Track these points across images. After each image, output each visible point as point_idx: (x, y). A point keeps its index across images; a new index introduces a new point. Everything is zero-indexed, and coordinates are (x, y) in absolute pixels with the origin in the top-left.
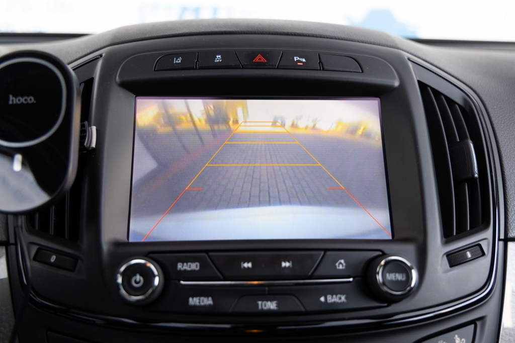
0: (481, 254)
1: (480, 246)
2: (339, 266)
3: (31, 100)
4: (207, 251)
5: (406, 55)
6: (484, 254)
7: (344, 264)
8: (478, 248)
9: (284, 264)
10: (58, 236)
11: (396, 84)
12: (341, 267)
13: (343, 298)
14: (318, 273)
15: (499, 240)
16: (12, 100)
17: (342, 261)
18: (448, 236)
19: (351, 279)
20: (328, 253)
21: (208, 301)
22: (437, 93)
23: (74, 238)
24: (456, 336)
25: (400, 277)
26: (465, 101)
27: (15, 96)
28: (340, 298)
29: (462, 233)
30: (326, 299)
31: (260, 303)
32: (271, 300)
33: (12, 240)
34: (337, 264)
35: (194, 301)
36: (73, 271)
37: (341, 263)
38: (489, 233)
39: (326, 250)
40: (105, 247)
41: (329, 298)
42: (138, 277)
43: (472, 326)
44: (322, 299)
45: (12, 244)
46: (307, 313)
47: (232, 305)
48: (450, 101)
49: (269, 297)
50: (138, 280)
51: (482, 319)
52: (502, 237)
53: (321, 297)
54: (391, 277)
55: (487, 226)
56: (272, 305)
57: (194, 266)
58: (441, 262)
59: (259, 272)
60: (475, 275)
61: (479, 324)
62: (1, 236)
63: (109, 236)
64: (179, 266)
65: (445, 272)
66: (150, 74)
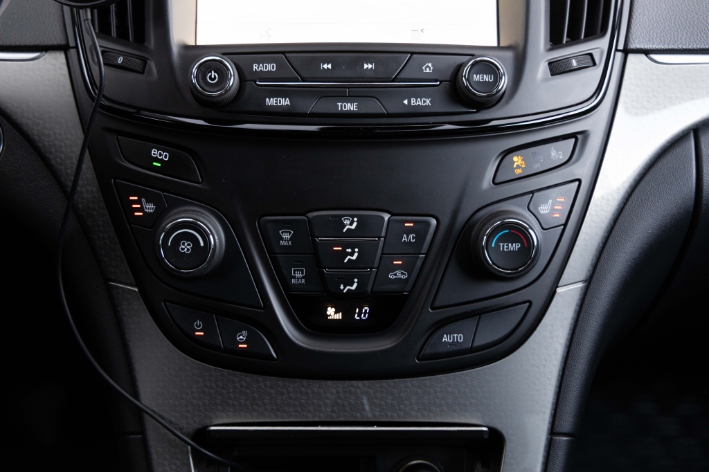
0: (591, 64)
1: (591, 55)
2: (426, 70)
4: (284, 53)
6: (594, 64)
7: (432, 68)
8: (589, 57)
9: (366, 66)
10: (122, 36)
12: (428, 70)
13: (428, 102)
14: (402, 76)
15: (617, 50)
17: (430, 65)
18: (555, 41)
19: (438, 83)
20: (415, 56)
21: (285, 102)
23: (140, 39)
24: (553, 148)
25: (487, 78)
28: (425, 102)
29: (574, 39)
30: (409, 102)
31: (340, 104)
32: (351, 102)
33: (72, 44)
34: (424, 68)
35: (271, 102)
36: (143, 73)
37: (428, 66)
38: (603, 43)
39: (412, 53)
40: (175, 49)
41: (413, 101)
42: (213, 74)
43: (573, 140)
44: (406, 102)
45: (73, 48)
46: (390, 115)
47: (311, 106)
49: (351, 98)
50: (213, 77)
51: (584, 133)
52: (621, 47)
53: (405, 100)
54: (477, 78)
55: (603, 34)
56: (352, 107)
57: (271, 67)
58: (542, 69)
59: (339, 74)
60: (580, 86)
61: (579, 138)
62: (59, 40)
63: (181, 33)
64: (255, 67)
65: (545, 80)
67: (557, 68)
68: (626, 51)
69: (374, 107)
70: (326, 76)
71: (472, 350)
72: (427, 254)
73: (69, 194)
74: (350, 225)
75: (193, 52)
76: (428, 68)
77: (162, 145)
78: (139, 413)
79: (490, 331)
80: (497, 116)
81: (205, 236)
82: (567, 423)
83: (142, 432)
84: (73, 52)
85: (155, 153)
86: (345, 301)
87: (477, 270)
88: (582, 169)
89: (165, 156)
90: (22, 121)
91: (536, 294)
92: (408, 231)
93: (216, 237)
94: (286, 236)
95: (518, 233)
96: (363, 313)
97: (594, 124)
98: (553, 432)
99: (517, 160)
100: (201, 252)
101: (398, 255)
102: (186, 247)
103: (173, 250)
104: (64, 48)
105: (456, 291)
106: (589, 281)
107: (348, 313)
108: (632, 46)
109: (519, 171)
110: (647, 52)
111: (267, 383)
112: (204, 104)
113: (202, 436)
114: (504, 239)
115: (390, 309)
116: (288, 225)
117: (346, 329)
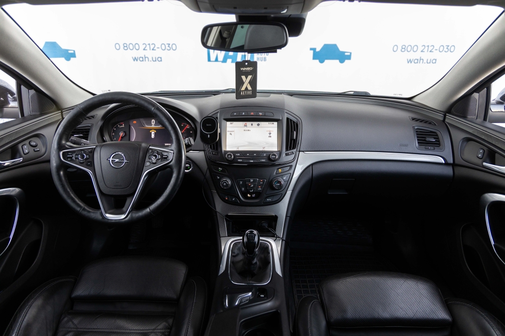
1: (293, 152)
3: (210, 125)
4: (241, 152)
5: (285, 111)
6: (293, 154)
9: (255, 154)
10: (214, 149)
11: (281, 118)
14: (260, 156)
16: (207, 125)
18: (287, 149)
19: (266, 157)
20: (263, 153)
21: (241, 160)
22: (291, 120)
23: (217, 149)
24: (286, 168)
26: (297, 122)
27: (208, 124)
28: (264, 160)
29: (290, 149)
31: (250, 161)
35: (239, 160)
36: (218, 155)
38: (295, 150)
40: (223, 151)
46: (258, 163)
47: (246, 161)
48: (294, 122)
49: (252, 160)
50: (229, 156)
51: (292, 166)
53: (261, 160)
54: (273, 156)
55: (296, 148)
56: (252, 161)
57: (239, 155)
58: (284, 155)
59: (251, 156)
60: (291, 157)
61: (291, 166)
62: (203, 149)
63: (223, 149)
64: (236, 154)
65: (285, 157)
66: (229, 117)
67: (287, 155)
68: (299, 151)
69: (256, 161)
70: (248, 156)
71: (272, 202)
72: (265, 186)
73: (205, 176)
74: (252, 181)
75: (226, 152)
76: (265, 155)
77: (221, 167)
78: (216, 212)
79: (275, 199)
80: (277, 163)
81: (228, 182)
82: (289, 215)
83: (217, 216)
85: (219, 168)
86: (251, 194)
87: (273, 189)
88: (291, 171)
89: (221, 169)
90: (197, 163)
91: (283, 192)
92: (261, 182)
93: (230, 183)
95: (279, 182)
96: (254, 195)
97: (293, 164)
98: (286, 216)
99: (280, 170)
100: (227, 185)
101: (260, 186)
102: (225, 184)
103: (223, 185)
104: (204, 151)
105: (269, 192)
106: (293, 191)
107: (251, 196)
108: (301, 150)
109: (280, 172)
110: (303, 151)
111: (237, 207)
112: (228, 161)
113: (227, 216)
114: (277, 183)
115: (258, 195)
116: (241, 181)
117: (251, 198)
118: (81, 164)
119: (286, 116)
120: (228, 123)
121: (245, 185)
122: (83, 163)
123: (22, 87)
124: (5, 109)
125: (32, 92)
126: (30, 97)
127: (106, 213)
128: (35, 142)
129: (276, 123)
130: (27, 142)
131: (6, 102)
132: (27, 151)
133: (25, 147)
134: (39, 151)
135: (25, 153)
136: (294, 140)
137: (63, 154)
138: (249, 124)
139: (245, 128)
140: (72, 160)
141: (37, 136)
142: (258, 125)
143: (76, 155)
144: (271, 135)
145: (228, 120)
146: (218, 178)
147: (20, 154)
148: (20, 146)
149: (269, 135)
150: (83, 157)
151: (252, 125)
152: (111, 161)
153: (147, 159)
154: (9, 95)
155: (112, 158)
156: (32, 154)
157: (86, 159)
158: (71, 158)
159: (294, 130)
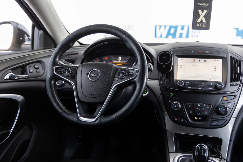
1: (237, 84)
3: (166, 58)
4: (191, 81)
5: (229, 51)
6: (238, 85)
9: (202, 83)
10: (167, 78)
11: (225, 56)
13: (211, 89)
14: (208, 85)
16: (163, 58)
18: (231, 81)
19: (213, 86)
21: (190, 87)
22: (234, 58)
23: (170, 78)
24: (231, 97)
25: (220, 86)
26: (240, 60)
27: (164, 57)
29: (234, 81)
31: (198, 88)
33: (160, 79)
35: (188, 87)
36: (170, 83)
38: (239, 82)
39: (209, 82)
40: (175, 80)
41: (209, 88)
42: (181, 83)
43: (234, 96)
46: (206, 90)
47: (194, 88)
48: (237, 60)
49: (200, 87)
51: (236, 95)
52: (242, 83)
54: (219, 85)
55: (239, 81)
56: (200, 89)
57: (188, 83)
58: (229, 85)
59: (198, 84)
60: (235, 88)
61: (235, 96)
62: (158, 78)
63: (175, 78)
64: (186, 83)
65: (229, 87)
66: (181, 54)
67: (231, 85)
69: (203, 89)
70: (196, 84)
71: (217, 125)
72: (211, 110)
73: (158, 99)
74: (199, 105)
75: (177, 80)
76: (212, 84)
77: (172, 93)
78: (166, 130)
79: (220, 123)
80: (222, 91)
81: (178, 105)
82: (233, 139)
83: (166, 134)
84: (160, 80)
85: (171, 94)
86: (198, 117)
87: (219, 113)
88: (236, 100)
89: (173, 94)
91: (228, 119)
92: (208, 107)
93: (180, 106)
94: (190, 106)
95: (225, 108)
96: (200, 118)
97: (238, 94)
98: (230, 140)
99: (225, 98)
100: (178, 107)
101: (206, 110)
102: (175, 106)
103: (174, 106)
104: (158, 79)
105: (215, 116)
106: (237, 118)
109: (225, 100)
112: (178, 87)
113: (176, 134)
114: (223, 108)
115: (205, 118)
116: (190, 105)
117: (198, 120)
118: (67, 77)
119: (230, 55)
120: (180, 59)
121: (193, 109)
122: (68, 76)
123: (36, 29)
124: (23, 46)
125: (41, 32)
126: (39, 36)
127: (81, 116)
128: (37, 66)
129: (221, 61)
130: (33, 65)
131: (24, 41)
132: (31, 71)
133: (31, 68)
134: (39, 72)
135: (30, 72)
136: (238, 74)
137: (56, 68)
138: (197, 60)
139: (194, 63)
140: (61, 74)
141: (39, 62)
142: (205, 61)
143: (64, 70)
144: (216, 70)
145: (179, 56)
146: (170, 101)
147: (27, 72)
148: (28, 67)
149: (215, 69)
150: (69, 72)
151: (200, 61)
152: (89, 75)
153: (116, 76)
154: (26, 36)
155: (90, 73)
156: (35, 74)
157: (72, 73)
158: (61, 72)
159: (238, 66)
